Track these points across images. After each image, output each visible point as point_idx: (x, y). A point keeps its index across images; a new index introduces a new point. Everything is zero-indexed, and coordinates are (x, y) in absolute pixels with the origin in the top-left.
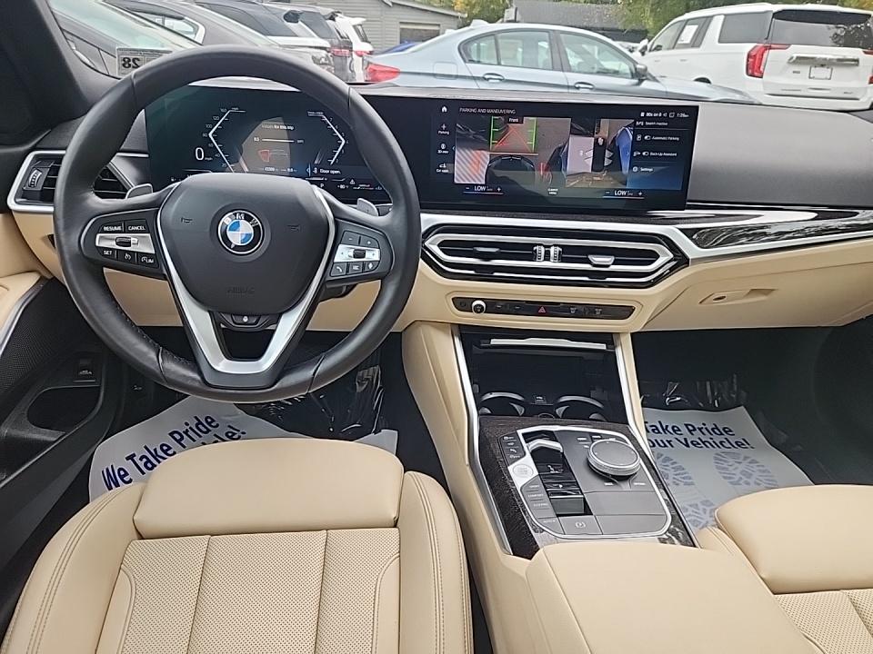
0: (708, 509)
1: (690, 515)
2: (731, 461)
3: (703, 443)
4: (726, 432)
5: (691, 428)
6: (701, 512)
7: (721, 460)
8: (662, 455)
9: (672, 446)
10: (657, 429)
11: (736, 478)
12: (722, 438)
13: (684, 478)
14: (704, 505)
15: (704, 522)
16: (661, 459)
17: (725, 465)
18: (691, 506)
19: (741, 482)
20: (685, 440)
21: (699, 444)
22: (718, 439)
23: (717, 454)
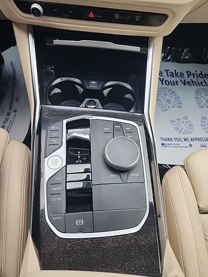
0: (185, 121)
1: (176, 124)
2: (203, 94)
3: (193, 82)
4: (205, 76)
5: (189, 74)
6: (181, 123)
7: (198, 93)
8: (171, 90)
9: (177, 85)
10: (173, 74)
11: (203, 104)
12: (202, 80)
13: (178, 104)
14: (183, 119)
15: (181, 128)
16: (170, 92)
17: (200, 96)
18: (177, 119)
19: (204, 106)
20: (185, 80)
21: (190, 83)
22: (200, 80)
23: (197, 90)
